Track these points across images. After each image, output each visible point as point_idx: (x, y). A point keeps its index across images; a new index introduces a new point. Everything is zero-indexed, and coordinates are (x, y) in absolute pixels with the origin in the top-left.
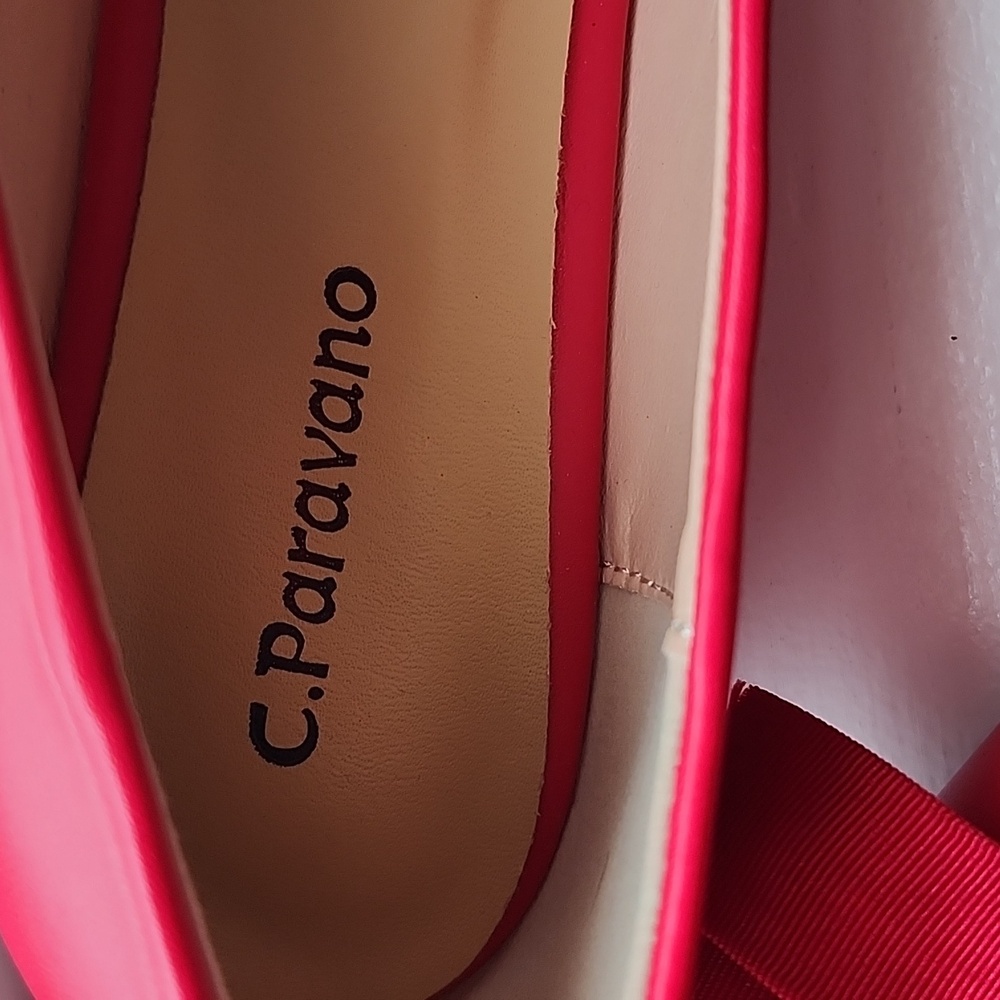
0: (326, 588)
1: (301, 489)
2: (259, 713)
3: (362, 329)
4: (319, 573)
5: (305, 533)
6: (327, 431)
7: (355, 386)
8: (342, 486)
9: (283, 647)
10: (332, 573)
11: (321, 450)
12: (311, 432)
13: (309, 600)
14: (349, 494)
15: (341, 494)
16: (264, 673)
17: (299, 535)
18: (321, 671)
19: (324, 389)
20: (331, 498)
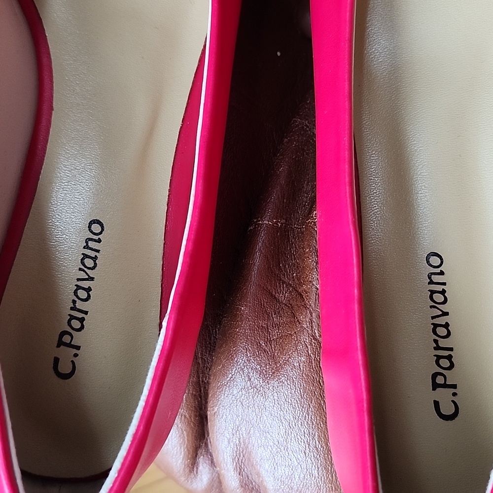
0: (82, 320)
1: (76, 287)
2: (56, 360)
3: (99, 238)
4: (80, 315)
5: (76, 301)
6: (85, 269)
7: (96, 256)
8: (89, 287)
9: (67, 339)
10: (83, 315)
11: (83, 275)
12: (80, 269)
13: (76, 324)
14: (91, 290)
15: (88, 290)
16: (59, 347)
17: (74, 302)
18: (78, 348)
19: (85, 256)
20: (85, 291)
